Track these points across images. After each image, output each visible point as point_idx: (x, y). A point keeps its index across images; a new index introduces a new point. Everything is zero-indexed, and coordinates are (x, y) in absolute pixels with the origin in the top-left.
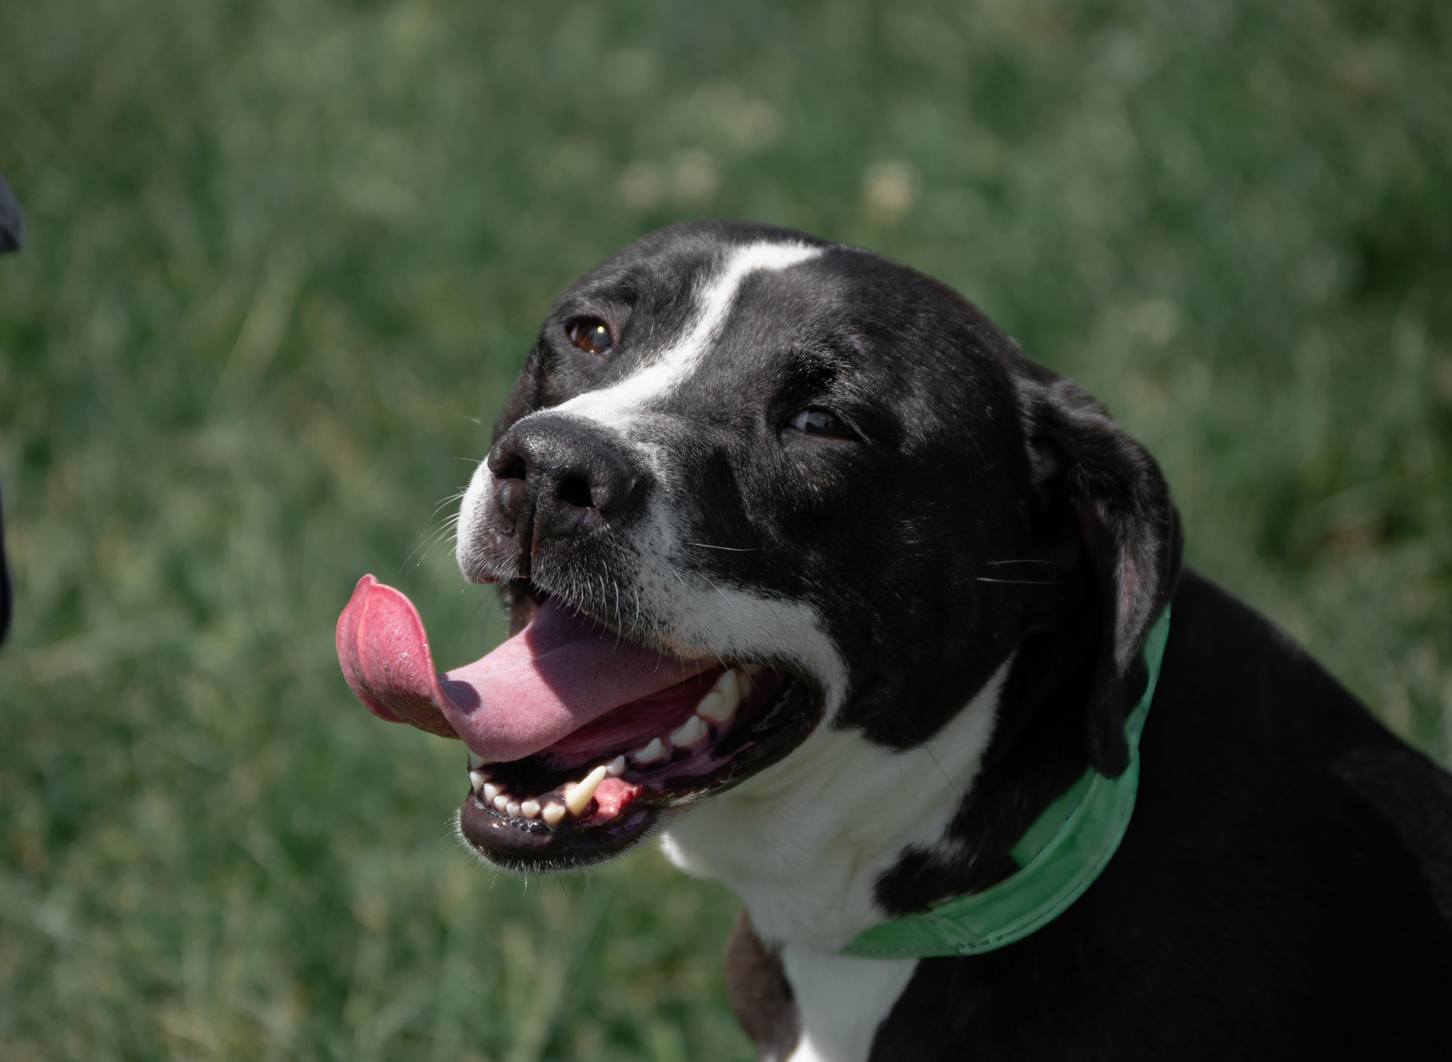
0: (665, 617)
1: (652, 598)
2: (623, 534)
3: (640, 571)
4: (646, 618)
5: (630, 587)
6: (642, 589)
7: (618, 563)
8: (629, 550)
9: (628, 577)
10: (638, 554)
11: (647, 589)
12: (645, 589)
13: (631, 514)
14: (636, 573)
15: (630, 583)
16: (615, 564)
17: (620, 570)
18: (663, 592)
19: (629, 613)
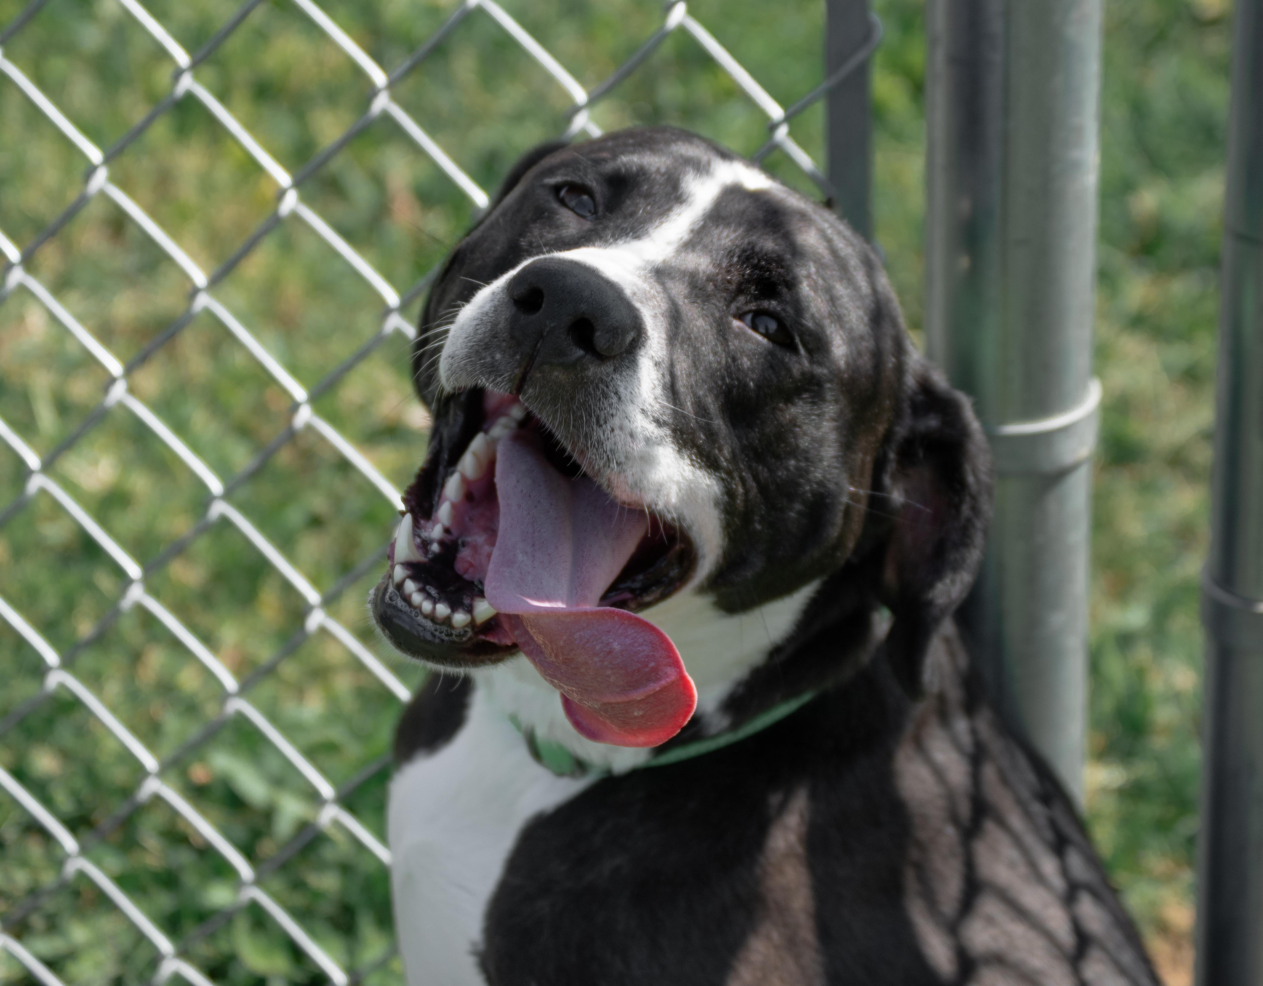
0: (623, 459)
1: (618, 440)
2: (613, 378)
3: (616, 414)
4: (608, 456)
5: (604, 426)
6: (613, 430)
7: (601, 403)
8: (613, 394)
9: (605, 417)
10: (620, 398)
11: (617, 432)
12: (615, 431)
13: (622, 363)
14: (612, 415)
15: (606, 422)
16: (598, 404)
17: (601, 410)
18: (629, 436)
19: (596, 448)
